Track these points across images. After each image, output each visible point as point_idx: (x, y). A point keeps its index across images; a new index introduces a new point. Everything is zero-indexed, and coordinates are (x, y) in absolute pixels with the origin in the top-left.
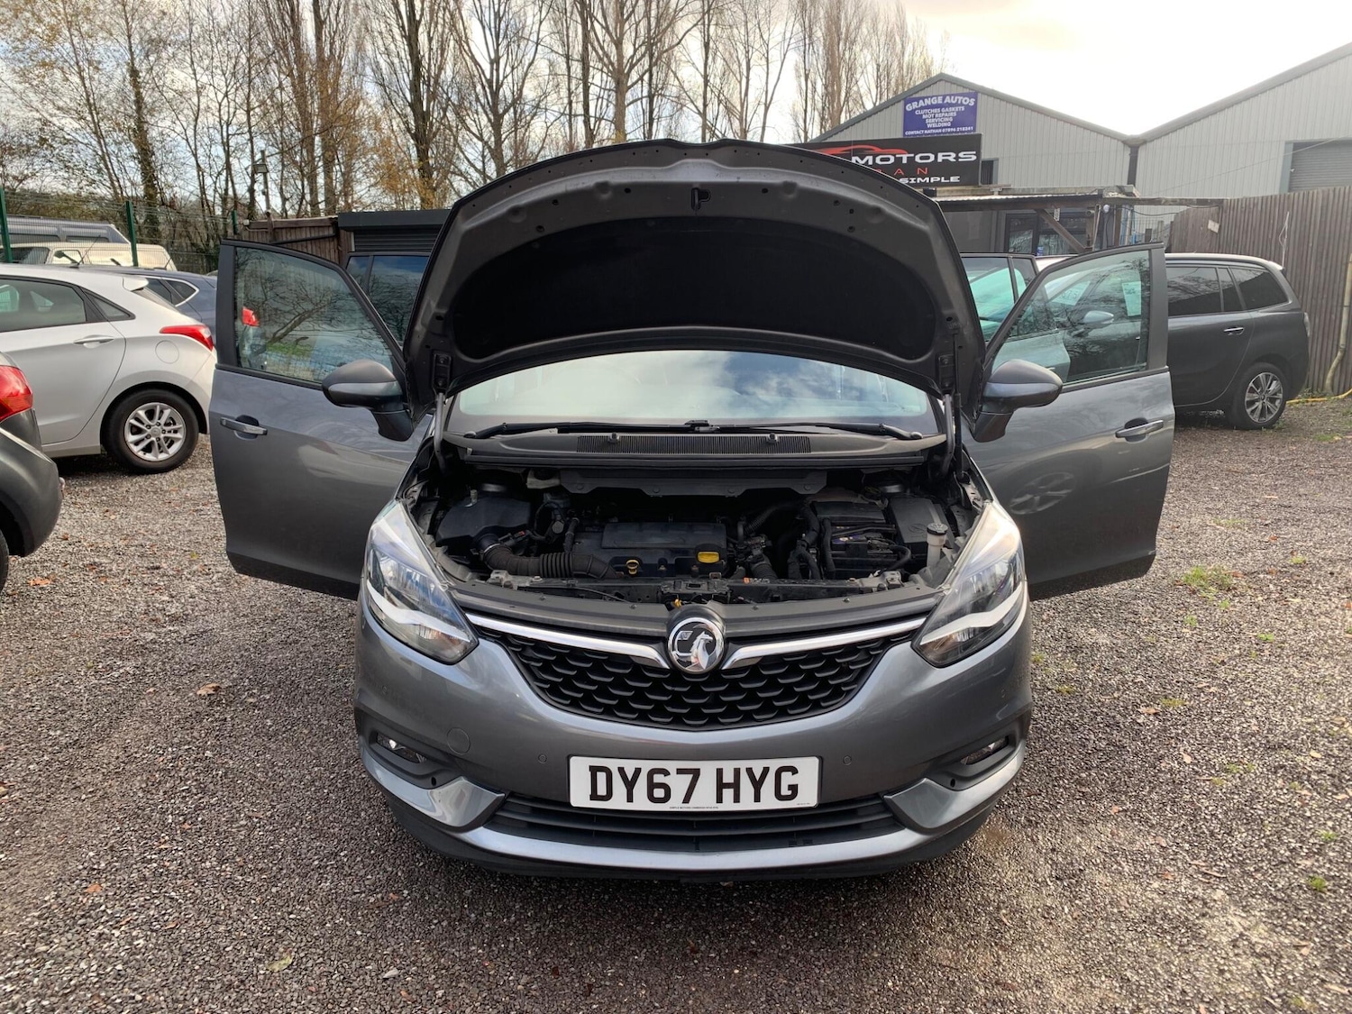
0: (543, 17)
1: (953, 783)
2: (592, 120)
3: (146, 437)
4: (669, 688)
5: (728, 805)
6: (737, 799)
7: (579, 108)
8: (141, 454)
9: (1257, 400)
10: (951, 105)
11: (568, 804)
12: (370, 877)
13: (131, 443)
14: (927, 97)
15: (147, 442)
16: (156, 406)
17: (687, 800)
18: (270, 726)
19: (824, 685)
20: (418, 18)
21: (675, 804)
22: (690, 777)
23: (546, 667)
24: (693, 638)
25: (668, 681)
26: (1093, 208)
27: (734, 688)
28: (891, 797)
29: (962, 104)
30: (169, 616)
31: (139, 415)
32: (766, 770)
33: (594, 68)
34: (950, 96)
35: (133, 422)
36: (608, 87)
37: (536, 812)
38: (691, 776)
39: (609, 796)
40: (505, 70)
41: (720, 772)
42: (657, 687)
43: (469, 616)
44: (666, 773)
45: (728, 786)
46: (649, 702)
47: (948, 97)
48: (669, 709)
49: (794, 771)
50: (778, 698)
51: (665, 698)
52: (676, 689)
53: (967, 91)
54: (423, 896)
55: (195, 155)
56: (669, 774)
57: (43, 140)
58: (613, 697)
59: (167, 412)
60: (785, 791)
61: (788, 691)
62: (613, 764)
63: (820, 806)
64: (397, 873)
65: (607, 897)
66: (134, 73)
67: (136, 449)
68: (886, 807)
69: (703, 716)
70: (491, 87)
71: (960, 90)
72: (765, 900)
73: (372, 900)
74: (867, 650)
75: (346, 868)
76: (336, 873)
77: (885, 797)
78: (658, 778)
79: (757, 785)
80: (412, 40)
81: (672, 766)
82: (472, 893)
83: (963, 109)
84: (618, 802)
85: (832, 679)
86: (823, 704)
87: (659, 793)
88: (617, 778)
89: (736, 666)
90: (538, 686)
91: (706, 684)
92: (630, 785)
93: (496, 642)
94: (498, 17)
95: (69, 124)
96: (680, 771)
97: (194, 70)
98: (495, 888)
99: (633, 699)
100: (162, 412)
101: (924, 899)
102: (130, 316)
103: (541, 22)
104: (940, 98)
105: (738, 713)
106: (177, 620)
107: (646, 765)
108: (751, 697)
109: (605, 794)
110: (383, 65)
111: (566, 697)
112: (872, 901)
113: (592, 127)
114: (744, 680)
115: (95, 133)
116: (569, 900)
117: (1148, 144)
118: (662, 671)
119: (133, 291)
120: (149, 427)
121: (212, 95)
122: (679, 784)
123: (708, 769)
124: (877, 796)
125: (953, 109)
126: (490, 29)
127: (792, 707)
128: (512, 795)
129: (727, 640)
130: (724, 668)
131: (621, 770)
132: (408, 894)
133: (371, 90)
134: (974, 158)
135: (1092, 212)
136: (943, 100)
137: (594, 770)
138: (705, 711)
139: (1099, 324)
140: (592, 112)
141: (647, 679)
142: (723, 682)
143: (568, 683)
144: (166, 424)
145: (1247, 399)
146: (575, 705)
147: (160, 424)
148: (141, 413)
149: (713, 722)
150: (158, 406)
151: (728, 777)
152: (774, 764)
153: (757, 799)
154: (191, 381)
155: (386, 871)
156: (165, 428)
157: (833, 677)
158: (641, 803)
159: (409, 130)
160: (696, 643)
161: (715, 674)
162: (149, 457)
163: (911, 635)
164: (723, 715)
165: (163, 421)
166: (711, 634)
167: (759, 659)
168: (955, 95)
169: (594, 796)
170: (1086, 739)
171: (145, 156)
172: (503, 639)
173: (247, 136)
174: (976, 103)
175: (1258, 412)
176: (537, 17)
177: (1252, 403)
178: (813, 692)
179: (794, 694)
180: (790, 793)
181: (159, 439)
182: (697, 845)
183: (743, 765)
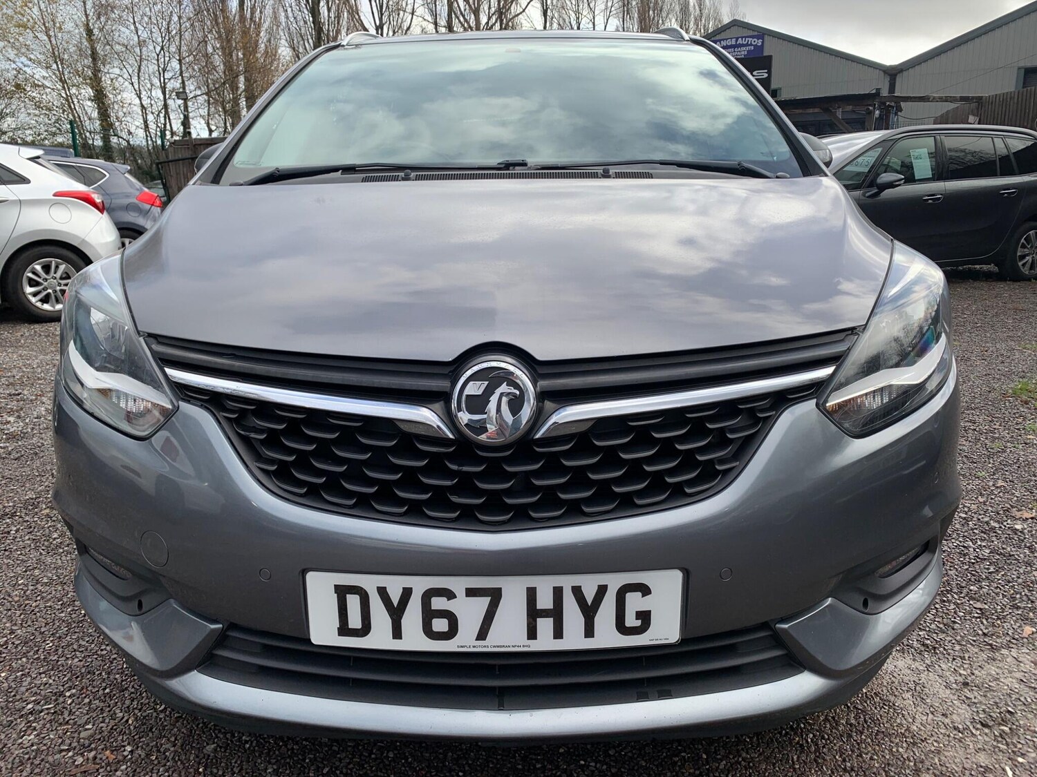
1: (865, 604)
3: (43, 289)
4: (454, 467)
5: (545, 642)
6: (558, 634)
8: (39, 304)
9: (1028, 255)
10: (743, 45)
11: (308, 641)
12: (89, 726)
13: (30, 294)
14: (723, 40)
15: (45, 293)
16: (51, 262)
17: (482, 635)
18: (55, 539)
19: (688, 460)
21: (465, 641)
22: (485, 602)
23: (273, 440)
24: (489, 392)
25: (452, 457)
26: (870, 105)
27: (553, 465)
28: (786, 626)
29: (751, 45)
30: (6, 434)
31: (36, 270)
32: (602, 590)
34: (742, 38)
35: (30, 275)
37: (269, 651)
38: (488, 599)
39: (365, 630)
41: (532, 594)
42: (436, 466)
43: (169, 371)
44: (450, 595)
45: (545, 613)
46: (425, 488)
47: (740, 39)
48: (455, 499)
49: (645, 590)
50: (619, 481)
51: (448, 483)
52: (465, 469)
53: (756, 33)
54: (148, 755)
55: (140, 98)
56: (454, 596)
57: (18, 86)
58: (370, 482)
59: (62, 267)
60: (631, 621)
61: (635, 471)
62: (370, 583)
63: (683, 641)
64: (127, 721)
65: (391, 755)
66: (89, 32)
67: (33, 300)
68: (778, 640)
69: (506, 508)
71: (751, 33)
72: (601, 758)
73: (80, 760)
74: (752, 412)
75: (66, 713)
76: (51, 721)
77: (778, 626)
78: (438, 603)
79: (589, 612)
80: (315, 11)
81: (459, 584)
82: (215, 750)
83: (752, 48)
84: (380, 638)
85: (702, 454)
86: (688, 491)
87: (440, 625)
88: (376, 604)
89: (554, 434)
90: (259, 468)
91: (511, 460)
92: (396, 612)
93: (201, 406)
95: (39, 73)
96: (471, 592)
97: (136, 27)
98: (246, 742)
99: (398, 484)
100: (57, 267)
101: (813, 756)
102: (23, 180)
104: (734, 40)
105: (560, 503)
106: (14, 437)
107: (420, 584)
108: (579, 479)
109: (359, 625)
110: (293, 30)
111: (300, 483)
112: (744, 759)
114: (568, 454)
115: (61, 80)
116: (340, 760)
117: (904, 72)
118: (444, 441)
119: (28, 159)
120: (46, 280)
121: (151, 47)
122: (470, 612)
123: (514, 590)
124: (765, 626)
125: (744, 49)
127: (641, 494)
128: (233, 626)
129: (542, 396)
130: (538, 436)
131: (382, 592)
132: (131, 752)
133: (284, 51)
134: (766, 75)
135: (871, 108)
136: (737, 41)
137: (342, 592)
138: (509, 501)
139: (891, 185)
141: (421, 455)
142: (536, 457)
143: (303, 461)
144: (61, 278)
145: (1019, 254)
146: (313, 496)
147: (55, 278)
148: (38, 268)
149: (522, 519)
150: (54, 261)
151: (545, 601)
152: (615, 581)
153: (589, 632)
154: (83, 240)
155: (113, 717)
156: (60, 281)
157: (701, 450)
158: (414, 640)
160: (494, 399)
161: (524, 446)
162: (46, 307)
163: (815, 390)
164: (535, 506)
165: (58, 275)
166: (517, 386)
167: (591, 424)
168: (746, 37)
169: (344, 630)
170: (964, 547)
171: (100, 97)
172: (213, 401)
173: (180, 81)
174: (763, 42)
175: (1028, 266)
177: (1023, 257)
178: (672, 472)
179: (645, 475)
180: (638, 623)
181: (56, 291)
182: (501, 699)
183: (567, 582)
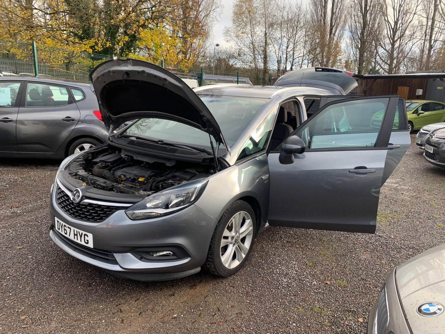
0: (418, 4)
2: (433, 41)
6: (77, 239)
7: (428, 37)
17: (69, 236)
20: (368, 9)
22: (70, 230)
24: (76, 193)
25: (71, 204)
27: (81, 209)
28: (114, 254)
32: (82, 234)
33: (437, 21)
36: (442, 28)
40: (400, 25)
41: (74, 231)
45: (76, 235)
46: (68, 208)
49: (87, 236)
58: (64, 204)
60: (86, 241)
61: (91, 214)
63: (94, 248)
70: (393, 31)
77: (112, 253)
78: (65, 228)
79: (81, 237)
80: (364, 16)
81: (67, 225)
84: (60, 231)
87: (65, 232)
88: (60, 225)
89: (83, 204)
90: (56, 197)
91: (77, 206)
92: (62, 227)
94: (400, 6)
95: (246, 49)
96: (68, 228)
99: (66, 206)
103: (417, 6)
105: (80, 216)
107: (64, 223)
108: (84, 213)
109: (59, 228)
110: (353, 26)
113: (432, 44)
114: (84, 208)
118: (71, 200)
123: (72, 228)
124: (110, 252)
126: (396, 11)
133: (347, 34)
137: (58, 221)
138: (75, 214)
140: (433, 38)
141: (69, 202)
143: (60, 198)
146: (59, 204)
153: (81, 241)
159: (358, 47)
160: (76, 195)
161: (79, 204)
163: (127, 208)
166: (79, 194)
167: (88, 204)
171: (265, 58)
176: (416, 4)
178: (96, 216)
182: (75, 249)
183: (78, 230)
